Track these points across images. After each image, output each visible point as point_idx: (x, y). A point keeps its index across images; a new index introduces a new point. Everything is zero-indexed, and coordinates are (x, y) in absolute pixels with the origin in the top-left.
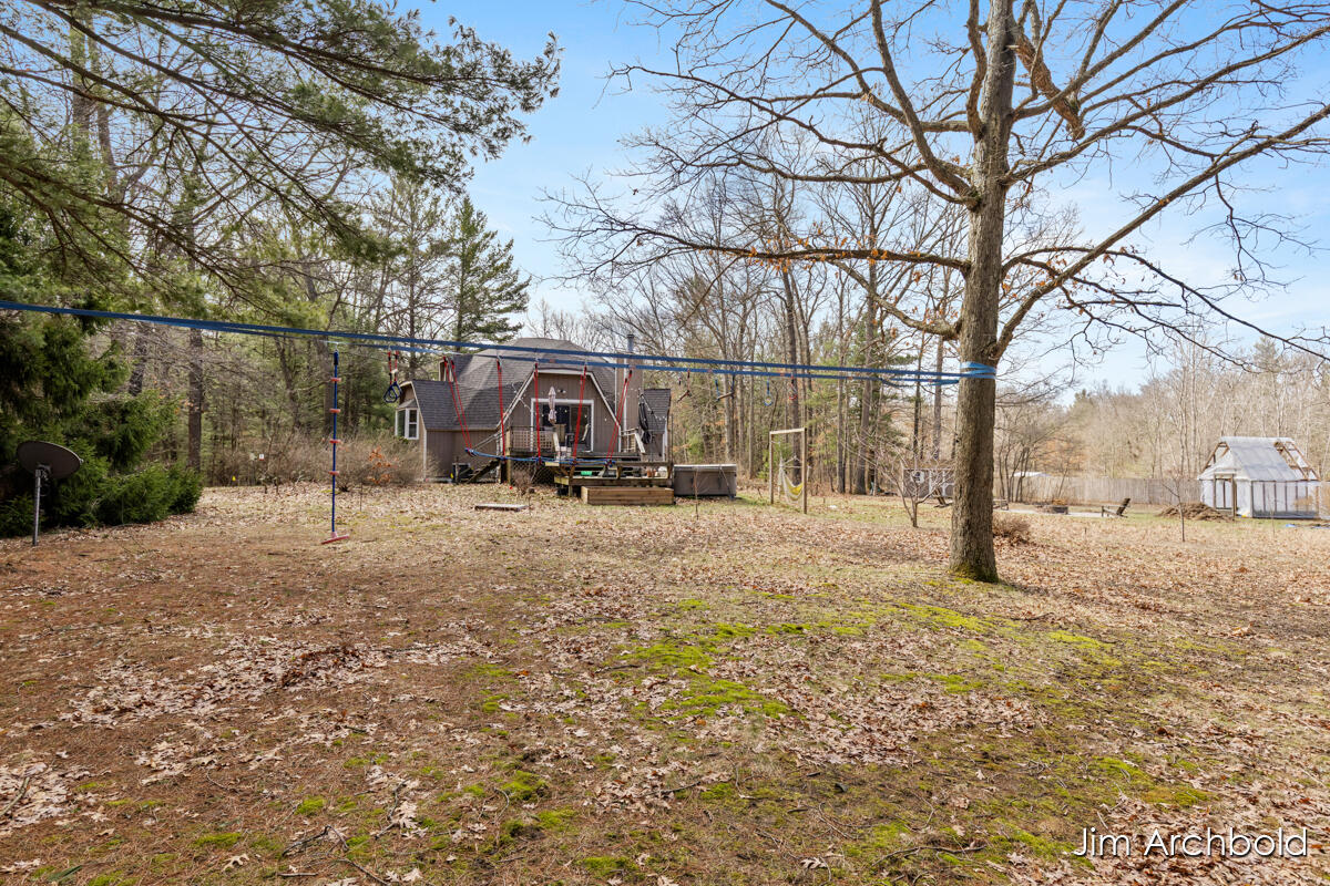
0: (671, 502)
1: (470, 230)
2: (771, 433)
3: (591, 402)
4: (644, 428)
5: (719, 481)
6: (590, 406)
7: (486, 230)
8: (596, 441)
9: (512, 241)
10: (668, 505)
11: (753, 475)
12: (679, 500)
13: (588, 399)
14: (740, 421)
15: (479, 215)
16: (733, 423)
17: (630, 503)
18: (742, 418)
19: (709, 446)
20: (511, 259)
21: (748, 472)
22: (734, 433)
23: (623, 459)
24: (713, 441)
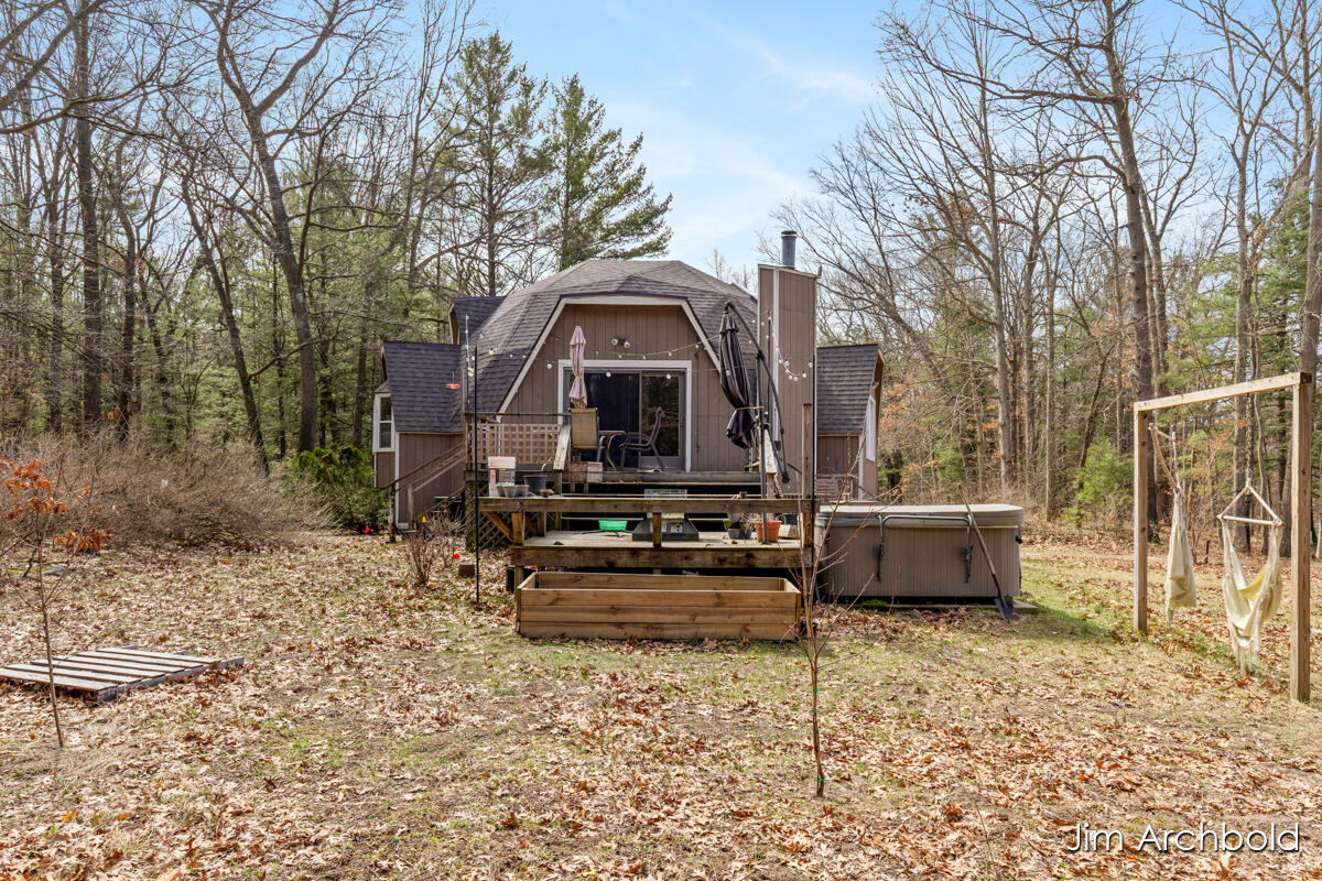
0: (790, 632)
1: (578, 129)
2: (1139, 406)
3: (687, 364)
4: (735, 402)
5: (964, 554)
6: (683, 373)
7: (604, 129)
8: (696, 447)
9: (641, 138)
10: (777, 644)
11: (1054, 513)
12: (824, 618)
13: (677, 357)
14: (1026, 420)
15: (592, 103)
16: (1014, 423)
17: (652, 638)
18: (1031, 413)
19: (971, 462)
20: (642, 171)
21: (1044, 510)
22: (1016, 441)
23: (692, 490)
24: (978, 454)
